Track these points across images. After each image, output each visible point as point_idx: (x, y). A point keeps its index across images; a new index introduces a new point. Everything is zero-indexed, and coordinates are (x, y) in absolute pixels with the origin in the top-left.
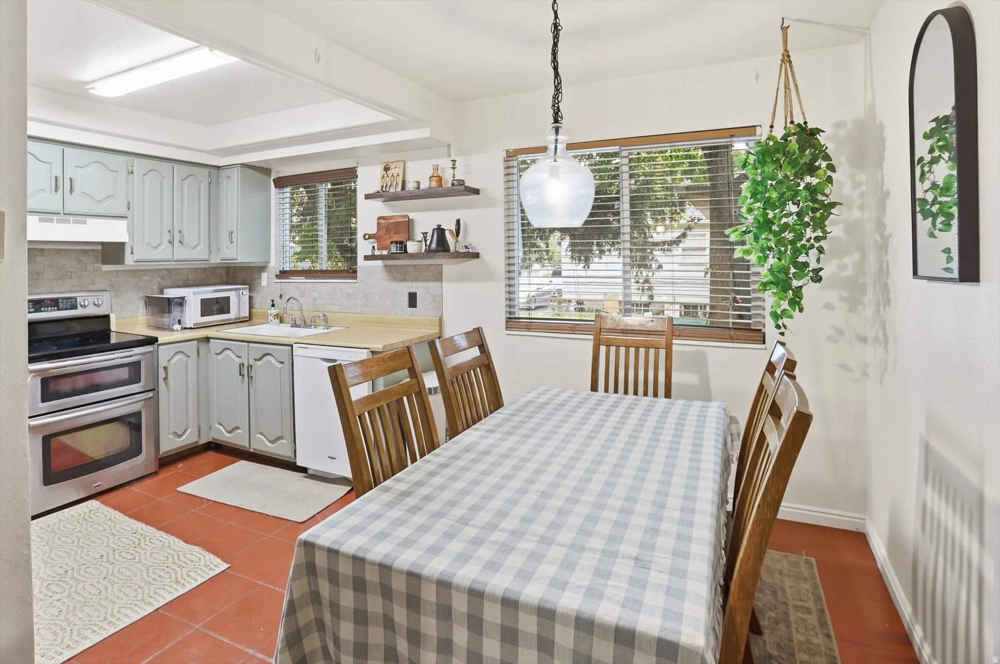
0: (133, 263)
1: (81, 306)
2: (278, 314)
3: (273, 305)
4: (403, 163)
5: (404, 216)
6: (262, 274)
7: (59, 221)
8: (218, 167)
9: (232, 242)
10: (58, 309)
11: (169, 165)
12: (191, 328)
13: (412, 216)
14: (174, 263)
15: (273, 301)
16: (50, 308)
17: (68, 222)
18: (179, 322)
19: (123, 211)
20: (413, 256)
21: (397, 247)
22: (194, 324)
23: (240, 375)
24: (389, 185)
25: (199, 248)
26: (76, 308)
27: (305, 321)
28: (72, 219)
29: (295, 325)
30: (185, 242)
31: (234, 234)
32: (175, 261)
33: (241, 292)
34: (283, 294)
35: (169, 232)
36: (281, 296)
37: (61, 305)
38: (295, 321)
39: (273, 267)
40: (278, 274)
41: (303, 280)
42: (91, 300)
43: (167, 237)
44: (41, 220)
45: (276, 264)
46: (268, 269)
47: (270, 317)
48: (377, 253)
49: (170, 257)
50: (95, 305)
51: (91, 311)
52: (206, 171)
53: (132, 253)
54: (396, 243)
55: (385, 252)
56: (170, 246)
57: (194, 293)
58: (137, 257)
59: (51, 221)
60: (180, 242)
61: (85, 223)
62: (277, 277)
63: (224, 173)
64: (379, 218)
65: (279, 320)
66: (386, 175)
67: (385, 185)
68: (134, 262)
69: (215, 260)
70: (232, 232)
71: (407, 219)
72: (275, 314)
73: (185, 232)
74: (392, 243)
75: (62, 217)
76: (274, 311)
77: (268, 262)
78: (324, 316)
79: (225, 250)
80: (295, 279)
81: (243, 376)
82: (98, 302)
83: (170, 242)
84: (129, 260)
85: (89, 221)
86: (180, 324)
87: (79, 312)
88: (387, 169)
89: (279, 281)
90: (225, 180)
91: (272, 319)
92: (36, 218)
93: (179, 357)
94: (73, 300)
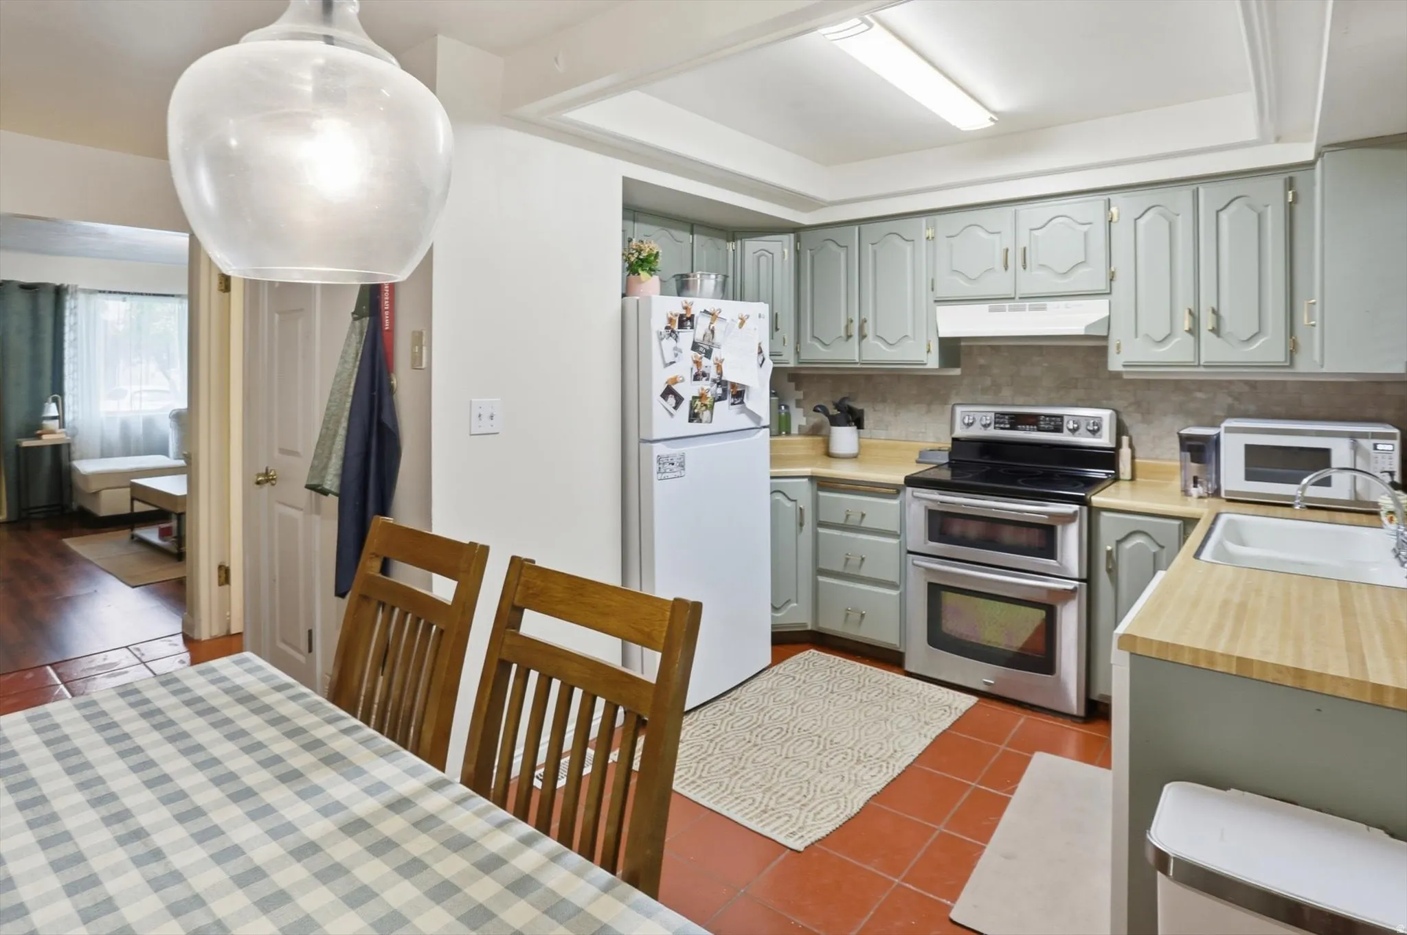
0: (1124, 369)
1: (1069, 429)
7: (1013, 308)
9: (1313, 326)
10: (1039, 430)
11: (1190, 190)
14: (1201, 369)
16: (1028, 427)
17: (1023, 309)
18: (1195, 481)
19: (1102, 286)
26: (1061, 431)
28: (1027, 304)
30: (1227, 327)
31: (1317, 308)
32: (1205, 366)
33: (1369, 442)
35: (1189, 313)
37: (1042, 424)
42: (1082, 422)
43: (1184, 323)
44: (991, 309)
50: (1087, 430)
53: (1120, 352)
56: (1190, 338)
57: (1235, 431)
58: (1128, 357)
59: (1002, 309)
60: (1216, 331)
61: (1043, 308)
68: (1124, 366)
70: (1313, 304)
73: (1226, 313)
75: (1018, 302)
82: (1094, 426)
83: (1190, 331)
84: (1116, 363)
85: (1050, 304)
86: (1195, 486)
87: (1064, 437)
92: (985, 307)
93: (1139, 540)
94: (1059, 419)
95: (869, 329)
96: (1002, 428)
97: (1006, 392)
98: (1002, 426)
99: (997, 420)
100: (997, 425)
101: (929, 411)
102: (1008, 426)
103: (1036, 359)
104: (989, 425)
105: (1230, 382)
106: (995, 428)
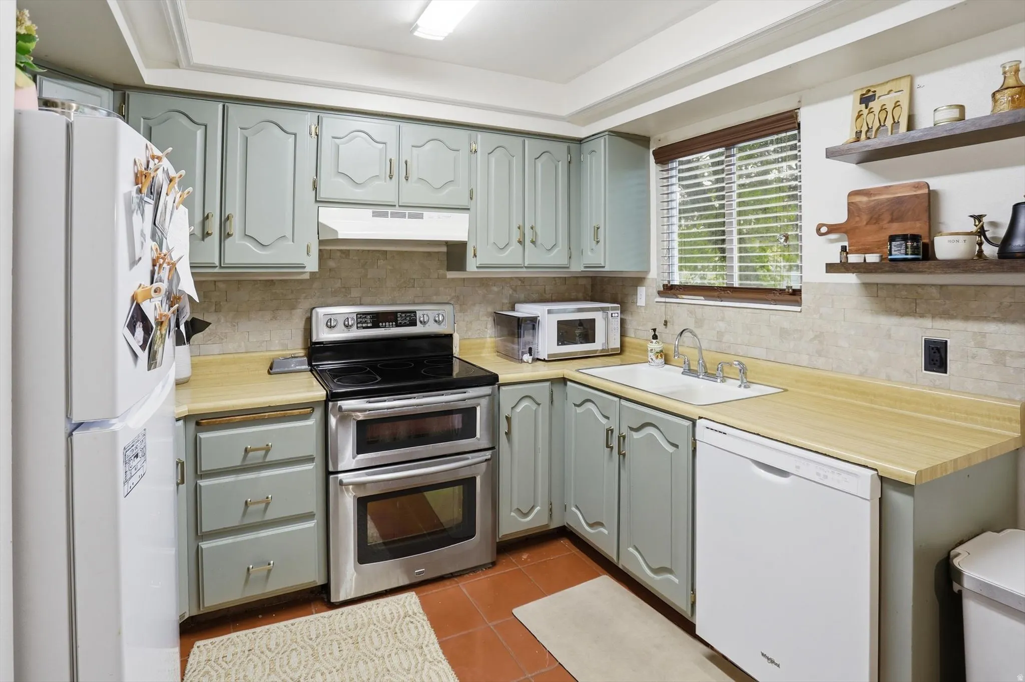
0: (476, 270)
1: (421, 322)
2: (661, 351)
3: (655, 337)
4: (908, 79)
5: (917, 186)
6: (638, 288)
7: (394, 215)
8: (580, 141)
9: (598, 242)
10: (397, 326)
11: (518, 140)
12: (544, 360)
13: (935, 183)
14: (525, 270)
15: (654, 330)
16: (387, 324)
17: (403, 216)
18: (530, 351)
19: (465, 202)
20: (953, 265)
21: (907, 247)
22: (549, 356)
23: (608, 446)
24: (874, 129)
25: (555, 251)
26: (415, 324)
27: (705, 367)
28: (407, 211)
29: (689, 371)
30: (539, 242)
31: (601, 231)
32: (526, 268)
33: (610, 313)
34: (668, 319)
35: (519, 228)
36: (666, 323)
37: (399, 320)
38: (689, 365)
39: (653, 279)
40: (662, 289)
41: (700, 300)
42: (432, 315)
43: (516, 235)
44: (375, 214)
45: (658, 275)
46: (647, 282)
47: (650, 354)
48: (853, 258)
49: (519, 261)
50: (436, 321)
51: (432, 328)
52: (563, 146)
53: (475, 255)
54: (905, 238)
55: (873, 258)
56: (520, 247)
57: (549, 312)
58: (480, 260)
59: (385, 215)
60: (533, 242)
61: (420, 216)
62: (660, 294)
63: (586, 147)
64: (852, 194)
65: (663, 360)
66: (866, 111)
67: (865, 129)
68: (477, 267)
69: (577, 267)
70: (598, 228)
71: (926, 191)
72: (658, 350)
73: (539, 230)
74: (892, 238)
75: (397, 210)
76: (655, 346)
77: (647, 272)
78: (740, 363)
79: (589, 253)
80: (687, 299)
81: (612, 448)
82: (439, 318)
83: (520, 242)
84: (472, 265)
85: (427, 214)
86: (531, 355)
87: (418, 329)
88: (866, 100)
89: (663, 300)
90: (589, 155)
91: (654, 359)
92: (368, 212)
93: (526, 403)
94: (412, 315)
95: (235, 226)
96: (364, 328)
97: (355, 293)
98: (364, 325)
99: (359, 320)
100: (359, 325)
101: (274, 318)
102: (369, 325)
103: (381, 262)
104: (351, 326)
105: (511, 278)
106: (357, 327)
